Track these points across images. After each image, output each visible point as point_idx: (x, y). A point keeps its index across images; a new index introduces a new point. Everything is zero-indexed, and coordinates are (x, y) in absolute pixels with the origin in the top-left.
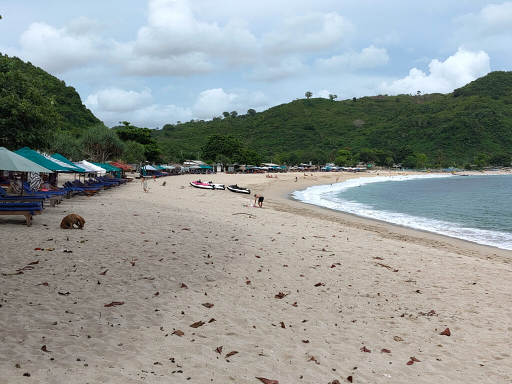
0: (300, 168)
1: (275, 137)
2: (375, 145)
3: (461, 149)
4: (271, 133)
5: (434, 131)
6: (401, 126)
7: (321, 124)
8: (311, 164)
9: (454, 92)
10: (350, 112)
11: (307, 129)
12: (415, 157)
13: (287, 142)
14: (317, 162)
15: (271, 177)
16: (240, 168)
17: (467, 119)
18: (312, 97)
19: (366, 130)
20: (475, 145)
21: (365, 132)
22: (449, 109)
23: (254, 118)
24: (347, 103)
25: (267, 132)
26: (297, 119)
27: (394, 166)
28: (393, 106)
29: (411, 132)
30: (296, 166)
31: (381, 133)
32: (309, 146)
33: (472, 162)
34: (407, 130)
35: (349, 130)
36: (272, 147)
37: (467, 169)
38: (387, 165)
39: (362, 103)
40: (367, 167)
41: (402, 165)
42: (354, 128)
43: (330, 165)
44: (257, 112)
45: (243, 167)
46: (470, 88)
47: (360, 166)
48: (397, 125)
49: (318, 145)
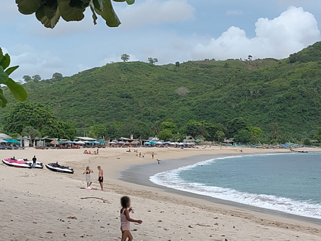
0: (120, 142)
1: (86, 106)
2: (202, 117)
3: (299, 122)
4: (81, 101)
5: (268, 101)
6: (231, 95)
7: (139, 91)
8: (132, 138)
9: (289, 58)
10: (173, 79)
11: (124, 98)
12: (249, 130)
13: (100, 112)
14: (139, 136)
15: (90, 153)
16: (52, 143)
17: (304, 89)
18: (129, 61)
19: (191, 99)
20: (313, 118)
21: (190, 102)
22: (284, 77)
23: (61, 82)
24: (169, 68)
25: (77, 100)
26: (112, 85)
27: (225, 141)
28: (221, 72)
29: (242, 102)
30: (116, 141)
31: (208, 104)
32: (126, 116)
33: (312, 137)
34: (237, 100)
35: (172, 99)
36: (83, 118)
37: (306, 144)
38: (217, 140)
39: (186, 68)
40: (195, 142)
41: (234, 140)
42: (178, 97)
43: (153, 139)
44: (63, 76)
45: (55, 141)
46: (307, 53)
47: (187, 141)
48: (225, 94)
49: (136, 116)
